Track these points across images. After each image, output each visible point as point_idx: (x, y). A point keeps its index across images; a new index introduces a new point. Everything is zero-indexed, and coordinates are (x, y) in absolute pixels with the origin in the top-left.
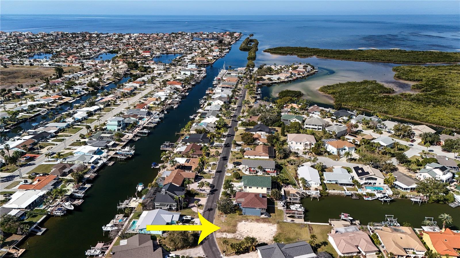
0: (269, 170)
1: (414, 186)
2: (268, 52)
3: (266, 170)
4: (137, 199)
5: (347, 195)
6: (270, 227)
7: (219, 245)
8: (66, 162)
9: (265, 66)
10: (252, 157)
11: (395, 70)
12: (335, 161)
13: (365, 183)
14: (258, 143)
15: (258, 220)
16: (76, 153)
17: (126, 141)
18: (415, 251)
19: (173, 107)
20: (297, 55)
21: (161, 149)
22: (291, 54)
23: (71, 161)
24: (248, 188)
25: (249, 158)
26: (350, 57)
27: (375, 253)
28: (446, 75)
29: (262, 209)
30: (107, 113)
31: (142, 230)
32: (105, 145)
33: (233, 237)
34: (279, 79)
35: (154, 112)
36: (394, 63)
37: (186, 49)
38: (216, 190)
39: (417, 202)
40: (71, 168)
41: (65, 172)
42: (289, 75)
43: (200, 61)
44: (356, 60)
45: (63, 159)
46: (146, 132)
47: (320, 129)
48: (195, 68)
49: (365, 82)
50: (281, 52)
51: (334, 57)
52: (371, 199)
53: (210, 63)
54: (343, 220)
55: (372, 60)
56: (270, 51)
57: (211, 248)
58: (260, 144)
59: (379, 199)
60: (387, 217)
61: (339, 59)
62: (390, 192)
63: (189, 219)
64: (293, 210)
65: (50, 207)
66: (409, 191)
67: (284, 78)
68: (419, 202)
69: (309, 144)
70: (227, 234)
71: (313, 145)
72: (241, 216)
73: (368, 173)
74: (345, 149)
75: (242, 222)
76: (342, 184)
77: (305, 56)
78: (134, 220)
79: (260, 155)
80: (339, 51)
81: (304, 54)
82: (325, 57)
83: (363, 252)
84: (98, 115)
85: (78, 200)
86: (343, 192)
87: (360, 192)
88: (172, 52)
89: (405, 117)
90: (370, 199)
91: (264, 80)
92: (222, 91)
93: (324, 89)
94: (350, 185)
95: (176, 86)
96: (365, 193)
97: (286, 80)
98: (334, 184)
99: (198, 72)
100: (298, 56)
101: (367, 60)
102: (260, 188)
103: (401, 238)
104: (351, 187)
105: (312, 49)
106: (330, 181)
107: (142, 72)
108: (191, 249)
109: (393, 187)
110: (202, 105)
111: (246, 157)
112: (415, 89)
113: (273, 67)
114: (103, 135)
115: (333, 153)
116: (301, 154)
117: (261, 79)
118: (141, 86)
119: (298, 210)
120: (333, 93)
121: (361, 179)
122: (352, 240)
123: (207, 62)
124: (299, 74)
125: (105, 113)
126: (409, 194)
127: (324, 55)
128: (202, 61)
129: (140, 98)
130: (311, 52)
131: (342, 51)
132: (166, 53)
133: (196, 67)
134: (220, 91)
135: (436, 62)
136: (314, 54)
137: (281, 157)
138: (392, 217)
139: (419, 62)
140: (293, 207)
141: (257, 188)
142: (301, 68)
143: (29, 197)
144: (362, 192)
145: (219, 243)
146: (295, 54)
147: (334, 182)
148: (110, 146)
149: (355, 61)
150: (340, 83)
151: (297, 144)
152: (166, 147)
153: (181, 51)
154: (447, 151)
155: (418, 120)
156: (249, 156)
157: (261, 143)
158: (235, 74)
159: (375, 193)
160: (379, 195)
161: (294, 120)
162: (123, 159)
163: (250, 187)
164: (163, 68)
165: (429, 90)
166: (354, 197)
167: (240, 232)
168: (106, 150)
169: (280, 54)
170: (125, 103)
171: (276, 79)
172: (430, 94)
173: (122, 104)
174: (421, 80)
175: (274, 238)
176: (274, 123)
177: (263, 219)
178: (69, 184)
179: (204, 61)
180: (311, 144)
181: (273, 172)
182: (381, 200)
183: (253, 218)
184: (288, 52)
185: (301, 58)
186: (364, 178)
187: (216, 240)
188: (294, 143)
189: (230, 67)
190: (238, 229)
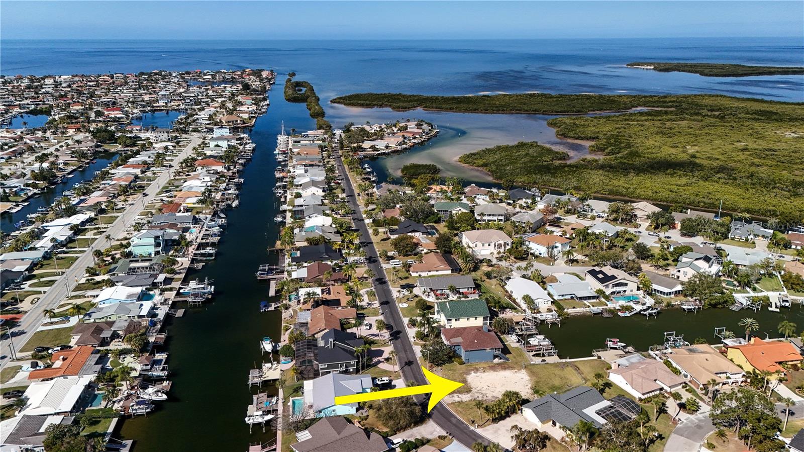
0: (466, 290)
1: (679, 288)
2: (339, 103)
3: (461, 290)
4: (272, 364)
5: (595, 314)
6: (517, 374)
7: (458, 413)
8: (92, 321)
9: (353, 127)
10: (424, 274)
11: (551, 124)
12: (549, 266)
13: (613, 293)
14: (421, 250)
15: (493, 368)
16: (102, 303)
17: (181, 271)
18: (728, 375)
19: (229, 206)
20: (390, 106)
21: (259, 278)
22: (381, 106)
23: (103, 318)
24: (453, 321)
25: (420, 275)
26: (475, 107)
27: (681, 387)
28: (625, 128)
29: (496, 349)
30: (109, 225)
31: (320, 412)
32: (150, 281)
33: (470, 398)
34: (387, 147)
35: (202, 216)
36: (543, 114)
37: (189, 101)
38: (399, 332)
39: (691, 309)
40: (113, 329)
41: (104, 338)
42: (401, 139)
43: (229, 122)
44: (486, 111)
45: (85, 315)
46: (211, 252)
47: (501, 220)
48: (228, 134)
49: (522, 145)
50: (362, 102)
51: (451, 109)
52: (629, 315)
53: (249, 124)
54: (612, 348)
55: (511, 110)
56: (342, 100)
57: (450, 421)
58: (423, 252)
59: (642, 313)
60: (668, 335)
61: (460, 111)
62: (650, 301)
63: (386, 382)
64: (535, 346)
65: (114, 402)
66: (672, 296)
67: (395, 146)
68: (694, 309)
69: (503, 244)
70: (460, 395)
71: (508, 245)
72: (464, 365)
73: (613, 277)
74: (556, 247)
75: (470, 374)
76: (581, 298)
77: (405, 109)
78: (293, 398)
79: (437, 269)
80: (454, 98)
81: (401, 104)
82: (436, 108)
83: (666, 388)
84: (95, 231)
85: (162, 383)
86: (588, 309)
87: (610, 305)
88: (163, 108)
89: (607, 193)
90: (627, 314)
91: (364, 150)
92: (305, 172)
93: (469, 159)
94: (594, 297)
95: (214, 168)
96: (618, 308)
97: (399, 148)
98: (568, 299)
99: (239, 142)
100: (394, 108)
101: (503, 110)
102: (472, 319)
103: (707, 360)
104: (594, 301)
105: (410, 96)
106: (563, 296)
107: (127, 146)
108: (418, 427)
109: (650, 293)
110: (281, 197)
111: (414, 274)
112: (595, 151)
113: (367, 128)
114: (133, 265)
115: (540, 254)
116: (494, 261)
117: (360, 148)
118: (143, 172)
119: (542, 344)
120: (485, 165)
121: (607, 286)
122: (646, 373)
123: (241, 123)
124: (415, 138)
125: (106, 226)
126: (676, 301)
127: (434, 106)
128: (233, 122)
129: (157, 195)
130: (411, 101)
131: (458, 98)
132: (151, 111)
133: (230, 133)
134: (303, 172)
135: (601, 110)
136: (419, 105)
137: (470, 269)
138: (673, 334)
139: (579, 111)
140: (533, 341)
141: (468, 319)
142: (412, 126)
143: (66, 390)
144: (614, 305)
145: (457, 411)
146: (386, 106)
147: (569, 297)
148: (161, 283)
149: (484, 113)
150: (487, 149)
151: (483, 246)
152: (267, 274)
153: (179, 105)
154: (689, 236)
155: (625, 196)
156: (419, 273)
157: (425, 251)
158: (308, 142)
159: (631, 304)
160: (638, 308)
161: (458, 209)
162: (199, 302)
163: (456, 320)
164: (167, 138)
165: (617, 151)
166: (606, 315)
167: (478, 389)
168: (157, 292)
169: (362, 105)
170: (132, 204)
171: (384, 148)
172: (621, 158)
173: (128, 208)
174: (597, 138)
175: (533, 390)
176: (427, 217)
177: (499, 364)
178: (124, 358)
179: (237, 121)
180: (505, 244)
181: (474, 293)
182: (645, 313)
183: (485, 366)
184: (375, 103)
185: (399, 111)
186: (611, 285)
187: (448, 407)
188: (479, 244)
189: (293, 130)
190: (472, 385)
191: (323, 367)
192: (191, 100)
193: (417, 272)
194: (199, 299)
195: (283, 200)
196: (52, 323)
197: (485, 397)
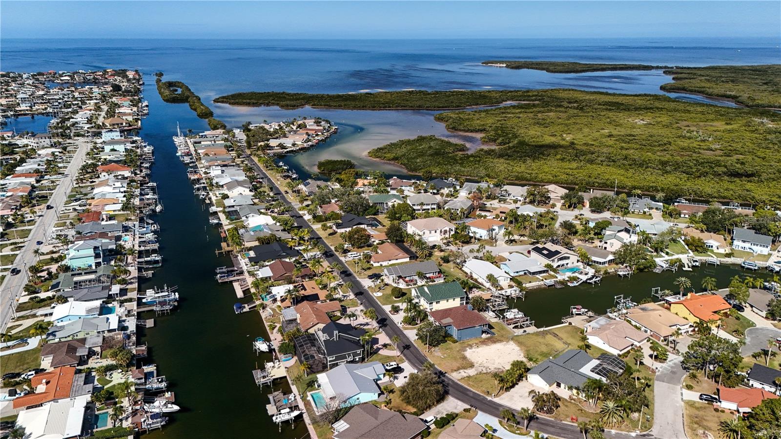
0: (431, 275)
1: (611, 257)
2: (223, 102)
3: (428, 275)
4: (274, 363)
5: (549, 286)
6: (508, 346)
7: (470, 386)
8: (57, 340)
9: (251, 125)
10: (385, 264)
11: (439, 119)
12: (492, 247)
13: (559, 266)
14: (373, 242)
15: (484, 342)
16: (59, 321)
17: (132, 280)
18: (678, 326)
19: (154, 211)
20: (278, 104)
21: (220, 281)
22: (268, 105)
23: (69, 336)
24: (434, 303)
25: (381, 265)
26: (362, 104)
27: (646, 341)
28: (505, 120)
29: (484, 325)
30: (26, 239)
32: (105, 294)
33: (476, 373)
34: (294, 145)
35: (130, 224)
36: (427, 110)
37: (57, 104)
38: (384, 320)
39: (625, 275)
40: (87, 346)
41: (81, 356)
42: (305, 137)
43: (114, 125)
44: (373, 108)
45: (49, 335)
46: (157, 259)
47: (434, 209)
48: (119, 138)
49: (421, 139)
50: (248, 101)
51: (340, 107)
52: (577, 284)
53: (136, 127)
54: (577, 314)
55: (397, 107)
56: (225, 100)
57: (467, 395)
58: (375, 243)
59: (588, 281)
60: (617, 298)
61: (349, 108)
62: (591, 271)
63: (394, 366)
64: (511, 319)
65: (121, 420)
66: (607, 265)
67: (301, 143)
68: (628, 274)
69: (448, 230)
70: (466, 371)
71: (452, 230)
72: (457, 343)
73: (557, 252)
74: (494, 230)
75: (466, 350)
76: (534, 273)
77: (294, 107)
78: (311, 393)
79: (396, 257)
80: (339, 96)
81: (288, 102)
82: (325, 105)
83: (636, 343)
84: (13, 247)
85: (164, 395)
86: (542, 283)
87: (560, 278)
88: (27, 112)
89: (514, 179)
90: (576, 284)
91: (271, 148)
92: (222, 173)
93: (378, 152)
94: (544, 272)
95: (119, 173)
96: (567, 279)
97: (305, 145)
98: (522, 275)
99: (134, 145)
100: (282, 107)
101: (390, 107)
102: (451, 301)
103: (660, 316)
104: (544, 274)
105: (295, 94)
106: (517, 272)
107: (5, 154)
108: (441, 404)
109: (588, 263)
110: (205, 199)
111: (376, 265)
112: (487, 142)
113: (267, 127)
114: (76, 279)
115: (481, 237)
116: (444, 247)
117: (268, 147)
118: (38, 181)
119: (517, 316)
120: (395, 159)
121: (553, 261)
122: (617, 332)
123: (128, 125)
124: (317, 135)
125: (22, 240)
126: (611, 269)
127: (323, 104)
128: (117, 124)
129: (66, 204)
130: (297, 99)
131: (343, 95)
132: (14, 115)
133: (121, 136)
134: (219, 172)
135: (477, 104)
136: (307, 103)
137: (426, 255)
138: (621, 297)
139: (458, 106)
140: (510, 315)
141: (447, 301)
142: (310, 123)
143: (65, 414)
144: (563, 277)
145: (469, 385)
146: (273, 104)
147: (522, 273)
148: (117, 294)
149: (372, 110)
150: (391, 144)
151: (430, 233)
152: (228, 276)
153: (46, 109)
154: (598, 212)
155: (530, 180)
156: (380, 263)
157: (377, 242)
158: (209, 143)
159: (576, 275)
160: (584, 278)
161: (393, 201)
162: (167, 310)
163: (437, 303)
164: (49, 143)
165: (507, 141)
166: (558, 286)
167: (479, 363)
168: (115, 304)
169: (248, 104)
170: (41, 216)
171: (291, 145)
172: (514, 147)
173: (38, 220)
174: (484, 130)
175: (527, 358)
176: (365, 211)
177: (488, 339)
178: (111, 375)
179: (122, 124)
180: (451, 230)
181: (440, 277)
182: (591, 281)
183: (477, 342)
184: (261, 102)
185: (288, 109)
186: (556, 260)
187: (459, 382)
188: (427, 232)
189: (190, 131)
190: (473, 361)
191: (331, 359)
192: (59, 103)
193: (378, 262)
194: (168, 307)
195: (208, 201)
196: (8, 348)
197: (488, 369)
